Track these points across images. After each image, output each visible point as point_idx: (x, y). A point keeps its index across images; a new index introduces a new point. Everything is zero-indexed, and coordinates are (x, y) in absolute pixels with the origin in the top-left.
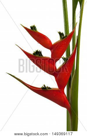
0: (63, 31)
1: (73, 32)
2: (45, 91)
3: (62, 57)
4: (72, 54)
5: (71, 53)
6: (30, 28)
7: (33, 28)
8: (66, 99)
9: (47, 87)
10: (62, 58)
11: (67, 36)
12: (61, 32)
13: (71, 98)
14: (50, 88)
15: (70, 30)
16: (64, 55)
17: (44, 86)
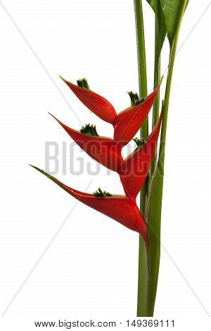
0: (136, 91)
1: (155, 94)
2: (102, 199)
3: (134, 138)
4: (152, 133)
5: (150, 131)
6: (77, 84)
7: (83, 83)
8: (139, 216)
9: (105, 193)
10: (135, 140)
11: (143, 100)
12: (134, 93)
13: (149, 214)
14: (109, 195)
15: (150, 90)
16: (138, 135)
17: (100, 190)
